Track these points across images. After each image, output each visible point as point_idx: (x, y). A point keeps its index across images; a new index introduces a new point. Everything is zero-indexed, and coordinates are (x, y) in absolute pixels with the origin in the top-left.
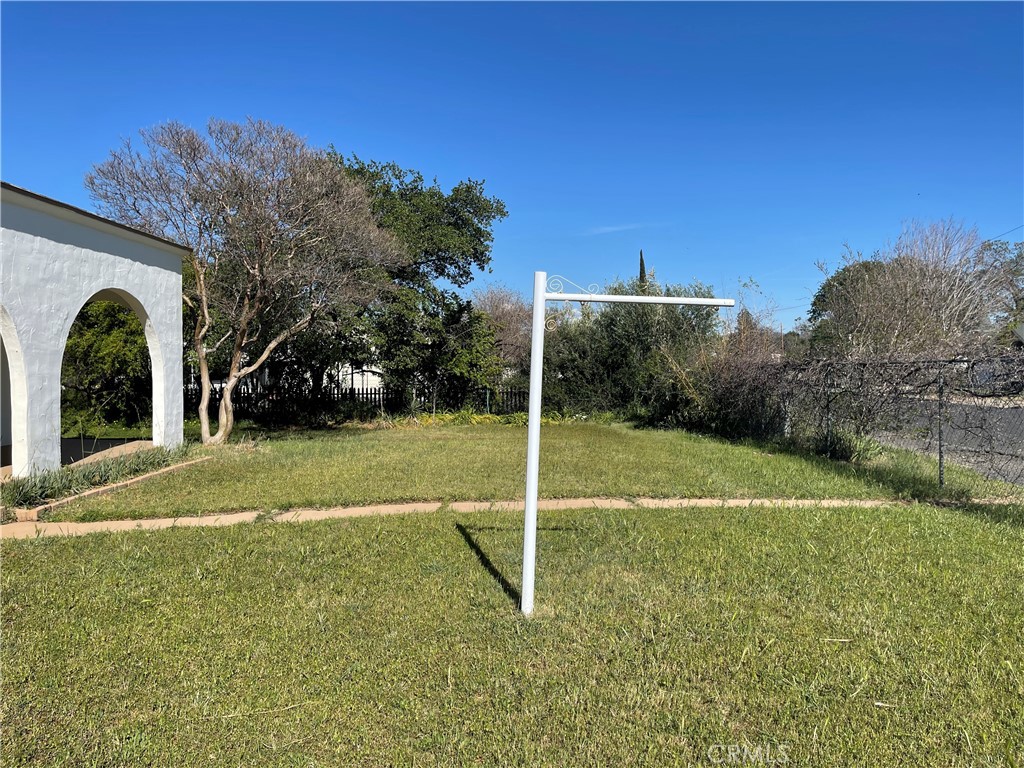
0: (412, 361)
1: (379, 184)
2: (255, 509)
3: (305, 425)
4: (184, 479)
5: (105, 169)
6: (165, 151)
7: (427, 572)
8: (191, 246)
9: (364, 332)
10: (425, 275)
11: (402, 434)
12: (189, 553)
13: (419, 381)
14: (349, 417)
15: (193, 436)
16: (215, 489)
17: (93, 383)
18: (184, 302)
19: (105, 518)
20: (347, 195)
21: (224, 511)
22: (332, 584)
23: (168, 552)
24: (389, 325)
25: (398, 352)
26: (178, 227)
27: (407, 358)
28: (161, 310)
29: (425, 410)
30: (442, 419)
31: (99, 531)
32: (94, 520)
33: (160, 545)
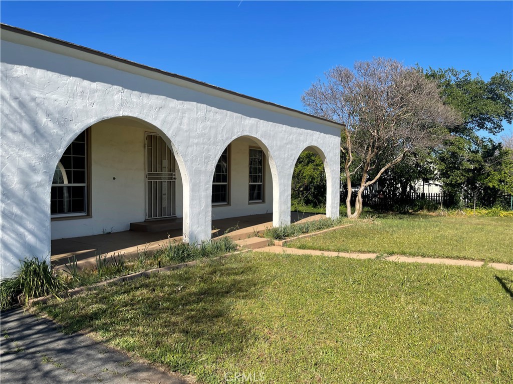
0: (460, 179)
1: (443, 80)
2: (375, 252)
3: (397, 211)
4: (340, 234)
5: (309, 93)
6: (335, 80)
7: (478, 301)
8: (345, 124)
9: (431, 163)
10: (471, 129)
11: (454, 220)
12: (346, 270)
13: (464, 190)
14: (421, 208)
15: (343, 214)
16: (355, 240)
17: (300, 187)
18: (341, 150)
19: (309, 248)
20: (426, 89)
21: (360, 251)
22: (420, 298)
23: (337, 268)
24: (447, 158)
25: (452, 174)
26: (339, 115)
27: (457, 177)
28: (331, 155)
29: (468, 207)
30: (480, 213)
31: (307, 254)
32: (304, 249)
33: (333, 264)
